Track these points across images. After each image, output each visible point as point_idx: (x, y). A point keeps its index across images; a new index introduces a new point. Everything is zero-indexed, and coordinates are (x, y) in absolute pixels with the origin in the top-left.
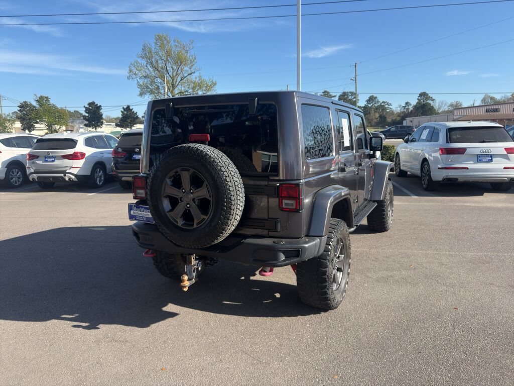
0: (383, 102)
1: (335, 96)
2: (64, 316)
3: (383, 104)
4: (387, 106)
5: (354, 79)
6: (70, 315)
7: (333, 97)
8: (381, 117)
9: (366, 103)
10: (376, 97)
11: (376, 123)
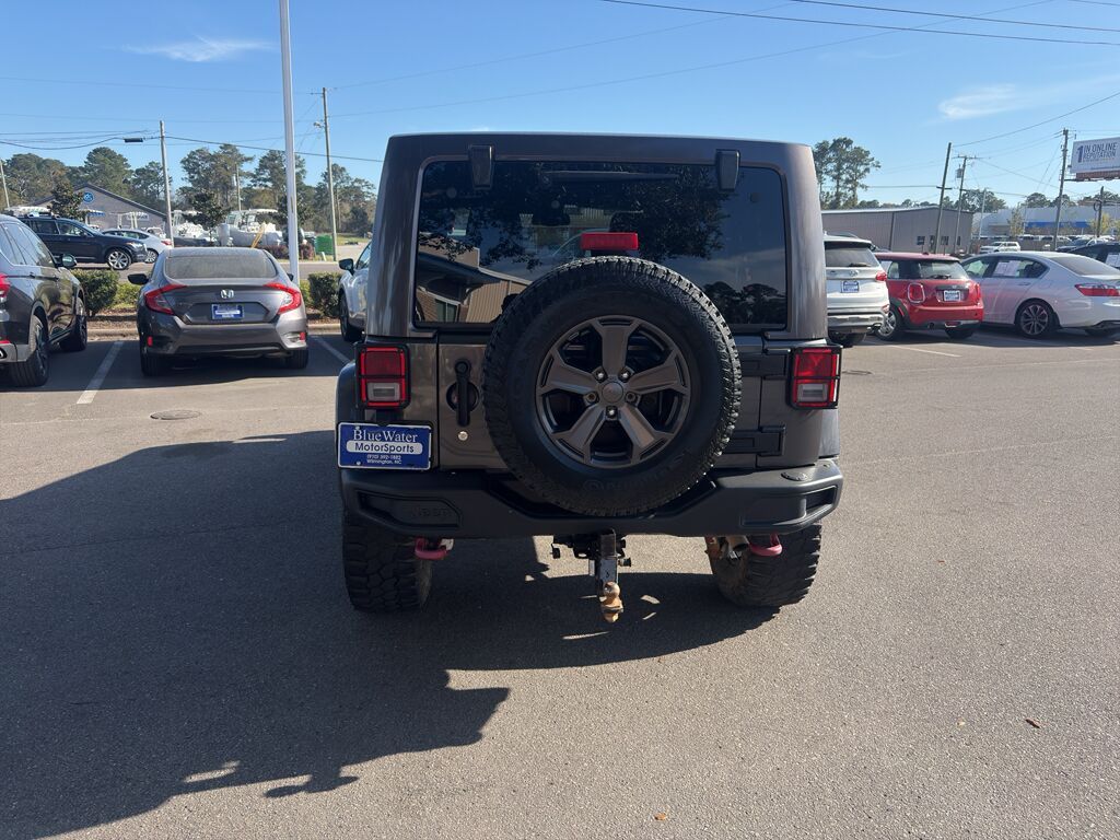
0: (357, 180)
1: (250, 159)
2: (195, 778)
3: (356, 184)
4: (365, 189)
5: (322, 124)
6: (210, 770)
7: (247, 159)
8: (354, 211)
9: (321, 180)
10: (343, 169)
11: (346, 223)
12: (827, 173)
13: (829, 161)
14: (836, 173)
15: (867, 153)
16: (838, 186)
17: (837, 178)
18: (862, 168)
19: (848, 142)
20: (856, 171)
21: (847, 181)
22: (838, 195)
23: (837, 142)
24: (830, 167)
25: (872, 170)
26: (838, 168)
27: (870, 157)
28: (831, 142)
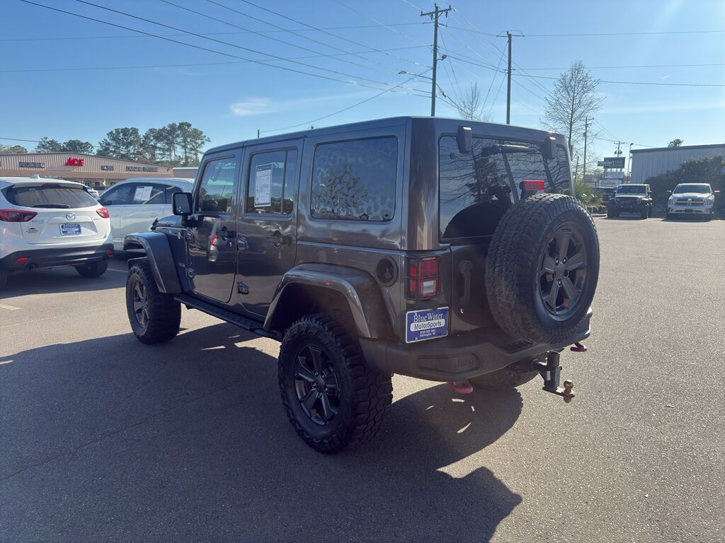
12: (178, 144)
13: (178, 136)
14: (183, 144)
15: (201, 133)
16: (186, 152)
17: (185, 147)
18: (199, 142)
19: (189, 125)
20: (196, 143)
21: (191, 149)
22: (187, 158)
23: (182, 125)
24: (179, 140)
25: (206, 143)
26: (185, 141)
27: (203, 135)
28: (178, 124)
